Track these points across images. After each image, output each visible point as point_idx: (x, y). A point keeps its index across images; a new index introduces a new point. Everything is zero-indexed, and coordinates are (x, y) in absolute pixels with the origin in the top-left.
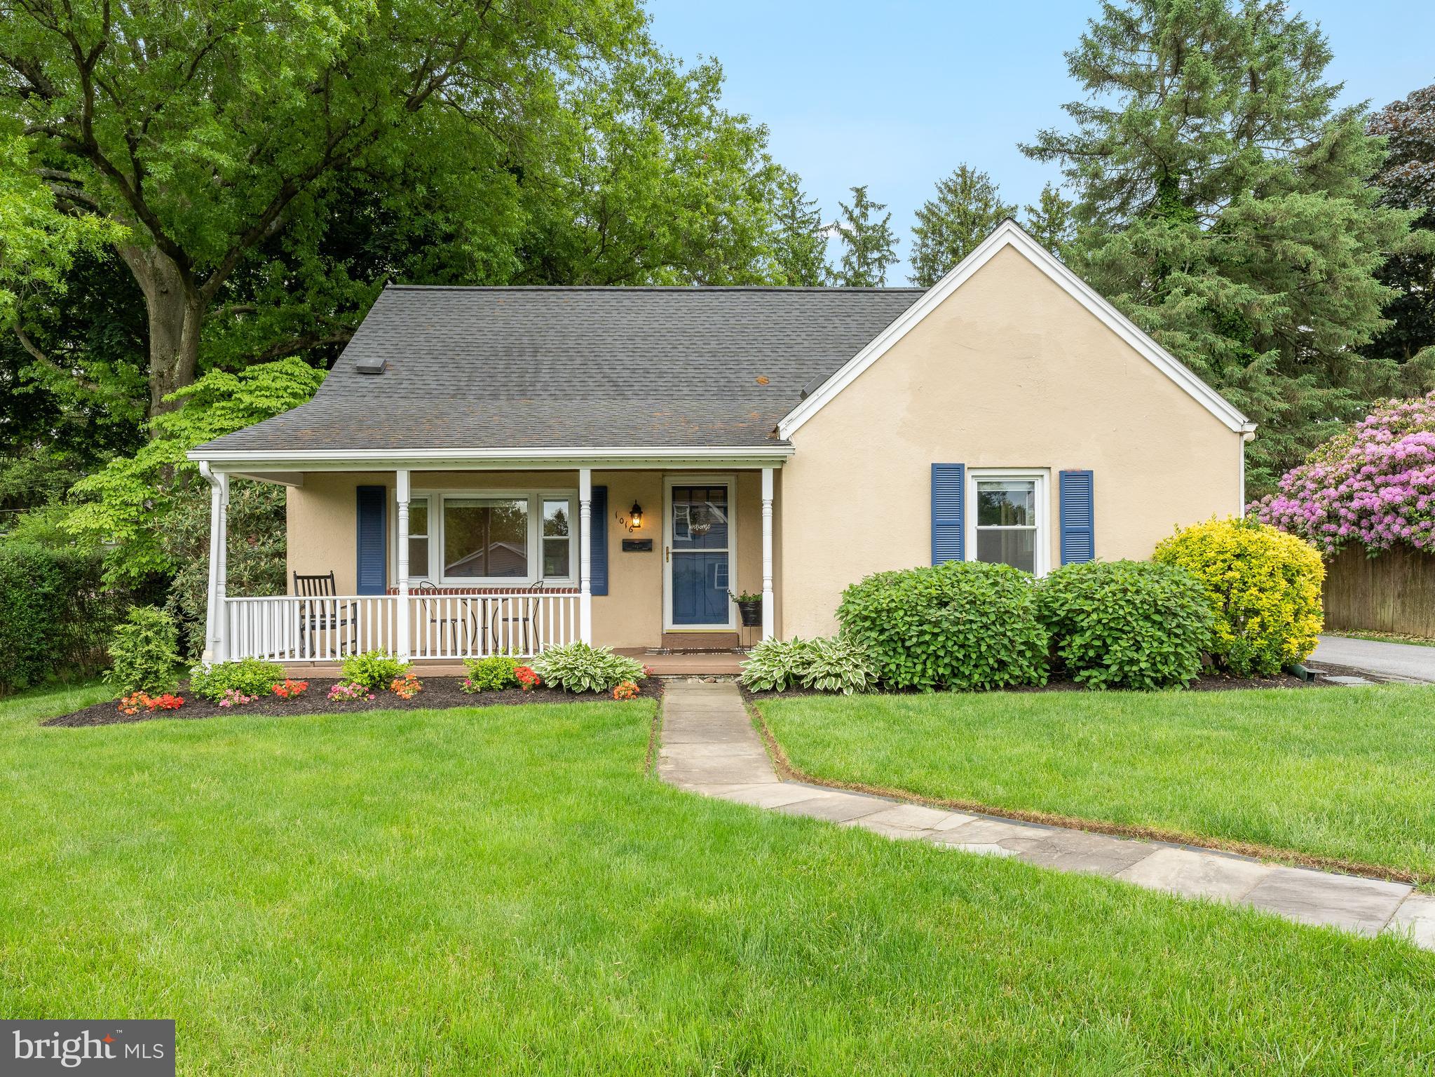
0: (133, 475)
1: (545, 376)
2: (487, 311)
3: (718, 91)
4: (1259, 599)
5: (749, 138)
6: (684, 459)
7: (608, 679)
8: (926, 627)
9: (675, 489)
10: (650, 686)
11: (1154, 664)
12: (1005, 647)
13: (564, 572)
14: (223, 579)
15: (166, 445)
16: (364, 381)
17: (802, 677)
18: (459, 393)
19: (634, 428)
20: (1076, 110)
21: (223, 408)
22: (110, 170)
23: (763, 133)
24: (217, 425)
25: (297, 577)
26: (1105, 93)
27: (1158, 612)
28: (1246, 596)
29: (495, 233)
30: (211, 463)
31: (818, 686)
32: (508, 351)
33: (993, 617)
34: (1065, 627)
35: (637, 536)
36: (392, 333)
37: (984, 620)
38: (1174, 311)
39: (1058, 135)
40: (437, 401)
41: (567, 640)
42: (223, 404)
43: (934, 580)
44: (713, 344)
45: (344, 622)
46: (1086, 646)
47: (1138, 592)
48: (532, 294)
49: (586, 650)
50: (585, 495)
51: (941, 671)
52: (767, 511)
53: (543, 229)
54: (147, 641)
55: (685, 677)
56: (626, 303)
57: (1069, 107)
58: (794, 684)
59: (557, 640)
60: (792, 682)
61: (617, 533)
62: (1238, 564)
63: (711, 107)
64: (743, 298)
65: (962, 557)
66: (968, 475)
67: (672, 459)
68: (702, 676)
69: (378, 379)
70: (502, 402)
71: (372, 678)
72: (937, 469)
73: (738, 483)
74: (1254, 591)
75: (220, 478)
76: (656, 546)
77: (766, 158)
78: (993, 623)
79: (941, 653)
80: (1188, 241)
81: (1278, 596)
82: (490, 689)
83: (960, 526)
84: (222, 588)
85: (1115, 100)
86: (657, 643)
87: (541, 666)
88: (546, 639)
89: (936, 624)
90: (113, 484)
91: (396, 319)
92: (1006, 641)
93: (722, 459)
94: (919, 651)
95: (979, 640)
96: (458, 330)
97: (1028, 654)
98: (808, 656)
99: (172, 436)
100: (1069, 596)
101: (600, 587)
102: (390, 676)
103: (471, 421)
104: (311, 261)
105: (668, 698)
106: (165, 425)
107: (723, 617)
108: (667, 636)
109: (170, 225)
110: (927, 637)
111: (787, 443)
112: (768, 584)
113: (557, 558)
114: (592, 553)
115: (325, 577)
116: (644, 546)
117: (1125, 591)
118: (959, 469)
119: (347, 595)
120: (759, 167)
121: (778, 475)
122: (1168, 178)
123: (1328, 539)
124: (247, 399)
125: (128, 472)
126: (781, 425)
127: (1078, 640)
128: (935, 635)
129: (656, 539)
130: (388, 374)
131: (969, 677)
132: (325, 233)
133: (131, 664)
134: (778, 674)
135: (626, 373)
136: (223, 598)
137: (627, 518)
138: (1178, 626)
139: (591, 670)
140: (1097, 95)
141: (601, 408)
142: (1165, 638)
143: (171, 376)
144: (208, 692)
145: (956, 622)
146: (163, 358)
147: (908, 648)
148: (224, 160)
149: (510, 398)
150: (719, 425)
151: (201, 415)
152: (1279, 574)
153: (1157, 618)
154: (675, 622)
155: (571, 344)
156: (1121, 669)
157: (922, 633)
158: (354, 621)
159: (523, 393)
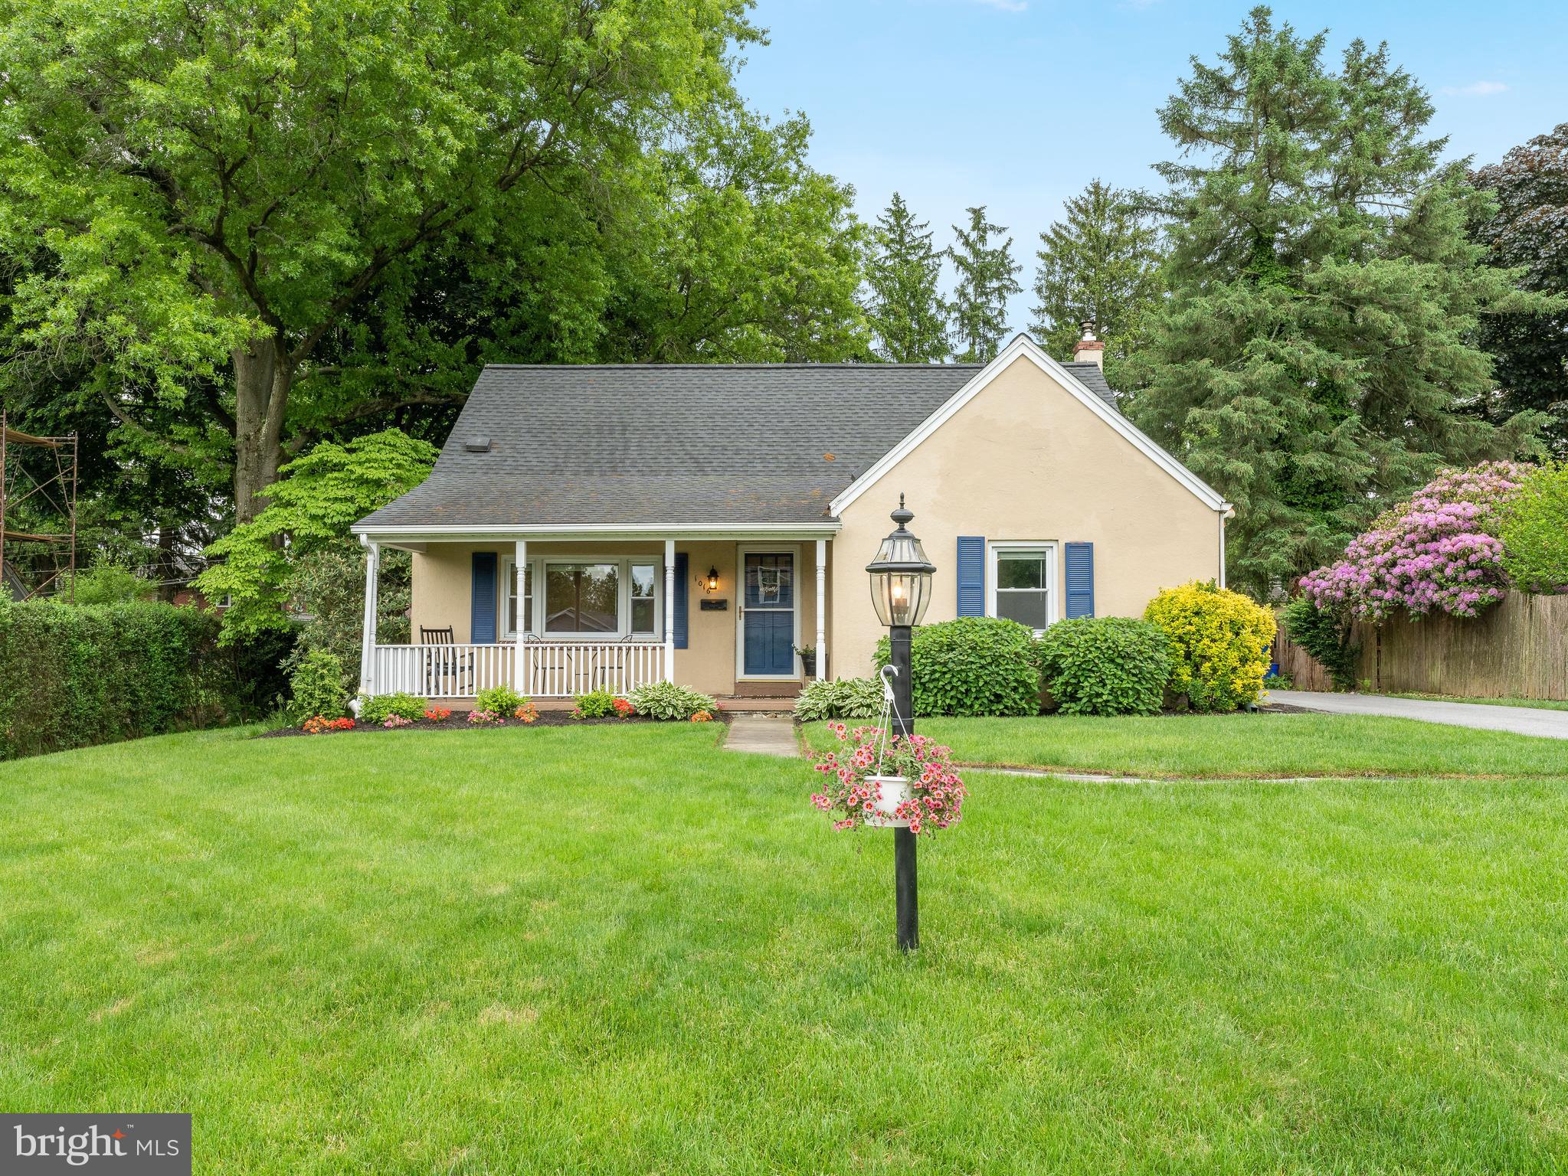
0: (257, 540)
1: (633, 453)
2: (579, 390)
3: (806, 146)
4: (1210, 647)
5: (834, 198)
6: (751, 533)
7: (687, 709)
8: (936, 667)
9: (747, 556)
10: (721, 715)
11: (1117, 697)
12: (997, 682)
13: (649, 628)
14: (374, 630)
15: (285, 513)
16: (473, 458)
17: (842, 708)
18: (558, 470)
19: (712, 505)
20: (1165, 169)
21: (336, 479)
22: (231, 258)
23: (849, 193)
24: (332, 495)
25: (423, 631)
26: (1199, 149)
27: (1119, 656)
28: (1200, 645)
29: (580, 300)
30: (370, 536)
31: (853, 714)
32: (599, 429)
33: (989, 660)
34: (1053, 669)
35: (713, 596)
36: (494, 412)
37: (983, 662)
38: (1255, 377)
39: (1148, 195)
40: (539, 477)
41: (654, 680)
42: (336, 474)
43: (946, 632)
44: (787, 423)
45: (462, 669)
46: (1067, 683)
47: (1106, 640)
48: (620, 373)
49: (670, 686)
50: (670, 562)
51: (948, 701)
52: (821, 576)
53: (627, 291)
54: (322, 677)
55: (751, 712)
56: (708, 381)
57: (1158, 167)
58: (834, 712)
59: (645, 679)
60: (835, 712)
61: (696, 594)
62: (1196, 620)
63: (798, 162)
64: (817, 376)
65: (982, 614)
66: (988, 547)
67: (742, 533)
68: (765, 712)
69: (485, 457)
70: (594, 479)
71: (501, 706)
72: (961, 541)
73: (802, 551)
74: (1206, 641)
75: (374, 547)
76: (730, 605)
77: (852, 217)
78: (990, 664)
79: (948, 687)
80: (1270, 306)
81: (1225, 645)
82: (593, 716)
83: (981, 589)
84: (373, 637)
85: (1209, 157)
86: (731, 692)
87: (632, 698)
88: (637, 678)
89: (945, 664)
90: (240, 548)
91: (497, 398)
92: (1000, 679)
93: (783, 533)
94: (931, 686)
95: (978, 677)
96: (554, 409)
97: (1021, 690)
98: (846, 691)
99: (289, 504)
100: (1055, 644)
101: (681, 643)
102: (514, 706)
103: (573, 498)
104: (395, 324)
105: (734, 724)
106: (282, 494)
107: (789, 669)
108: (740, 685)
109: (276, 301)
110: (937, 675)
111: (837, 519)
112: (821, 636)
113: (643, 617)
114: (675, 611)
115: (446, 631)
116: (720, 605)
117: (1096, 640)
118: (980, 541)
119: (463, 646)
120: (844, 226)
121: (829, 546)
122: (1260, 237)
123: (1376, 604)
124: (359, 470)
125: (252, 538)
126: (832, 505)
127: (1061, 679)
128: (945, 673)
129: (730, 599)
130: (494, 452)
131: (972, 706)
132: (411, 298)
133: (311, 695)
134: (822, 705)
135: (706, 451)
136: (374, 645)
137: (705, 581)
138: (1135, 667)
139: (674, 702)
140: (1189, 153)
141: (682, 484)
142: (1124, 676)
143: (258, 439)
144: (374, 716)
145: (962, 662)
146: (250, 421)
147: (923, 684)
148: (350, 261)
149: (603, 474)
150: (784, 501)
151: (314, 485)
152: (1226, 628)
153: (1119, 661)
154: (746, 672)
155: (656, 422)
156: (1090, 701)
157: (934, 671)
158: (471, 668)
159: (614, 469)
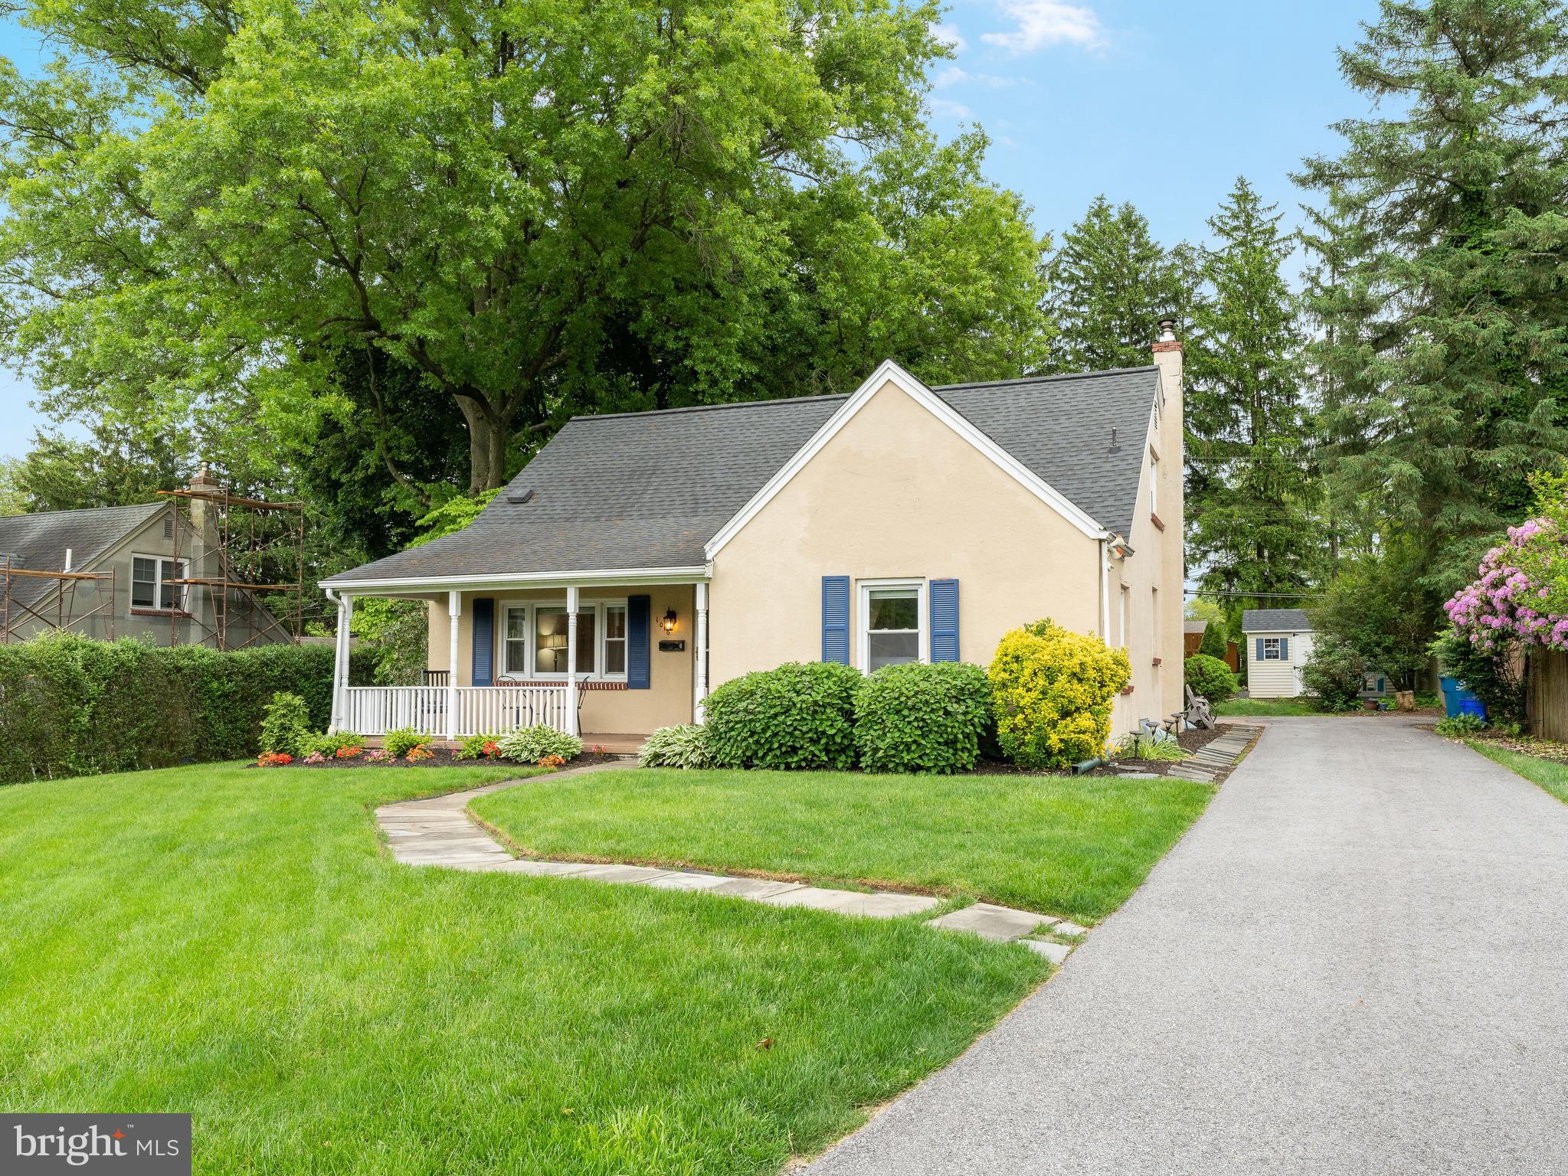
2: (637, 436)
11: (900, 752)
14: (346, 673)
16: (511, 509)
25: (426, 672)
35: (672, 637)
36: (553, 463)
47: (895, 690)
52: (701, 619)
57: (1337, 127)
61: (657, 635)
66: (856, 586)
69: (520, 507)
71: (399, 747)
72: (827, 581)
74: (1020, 690)
76: (688, 646)
81: (1038, 694)
82: (467, 758)
83: (845, 630)
84: (345, 680)
87: (503, 742)
91: (564, 449)
101: (643, 682)
111: (712, 563)
112: (701, 680)
113: (618, 656)
116: (676, 646)
118: (844, 581)
123: (1486, 633)
126: (707, 547)
129: (688, 640)
130: (531, 502)
136: (345, 686)
137: (663, 622)
139: (535, 745)
146: (479, 475)
